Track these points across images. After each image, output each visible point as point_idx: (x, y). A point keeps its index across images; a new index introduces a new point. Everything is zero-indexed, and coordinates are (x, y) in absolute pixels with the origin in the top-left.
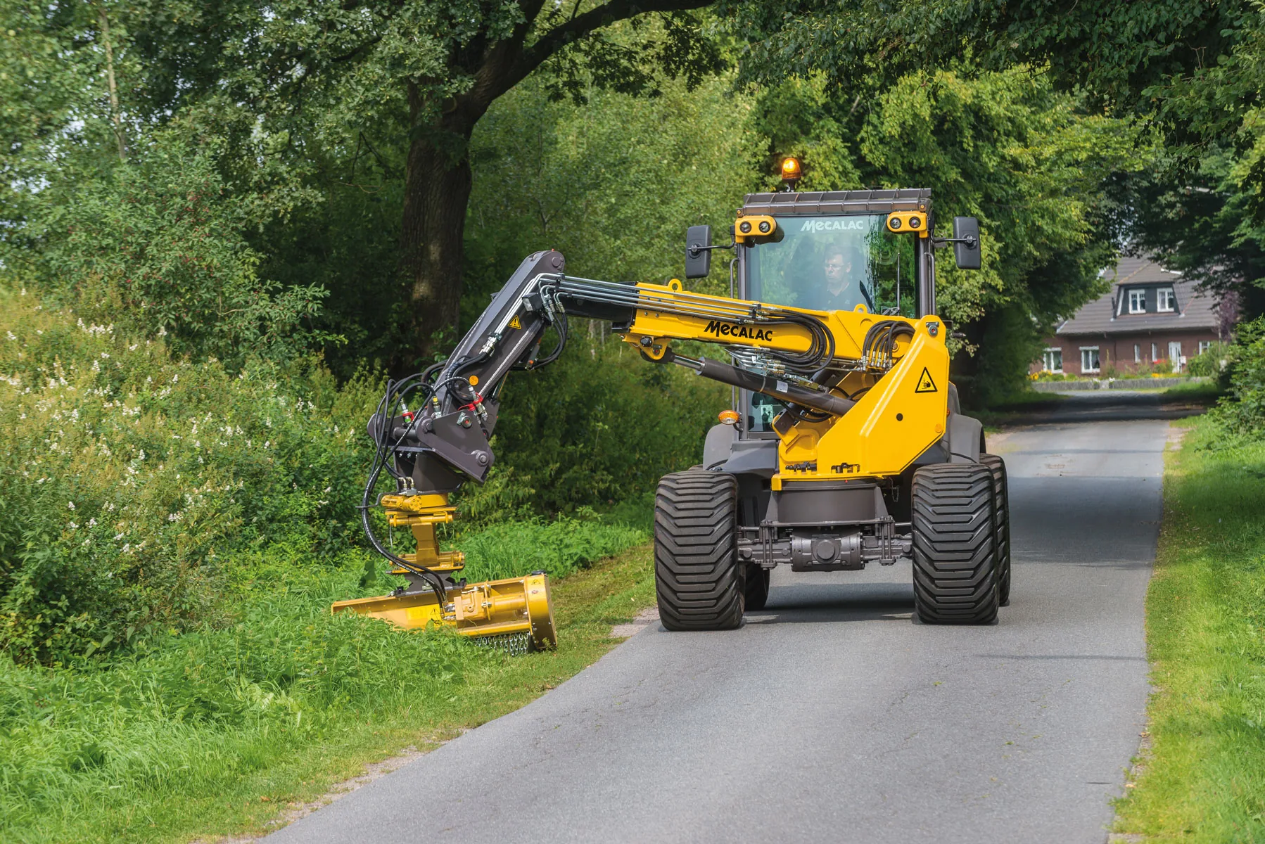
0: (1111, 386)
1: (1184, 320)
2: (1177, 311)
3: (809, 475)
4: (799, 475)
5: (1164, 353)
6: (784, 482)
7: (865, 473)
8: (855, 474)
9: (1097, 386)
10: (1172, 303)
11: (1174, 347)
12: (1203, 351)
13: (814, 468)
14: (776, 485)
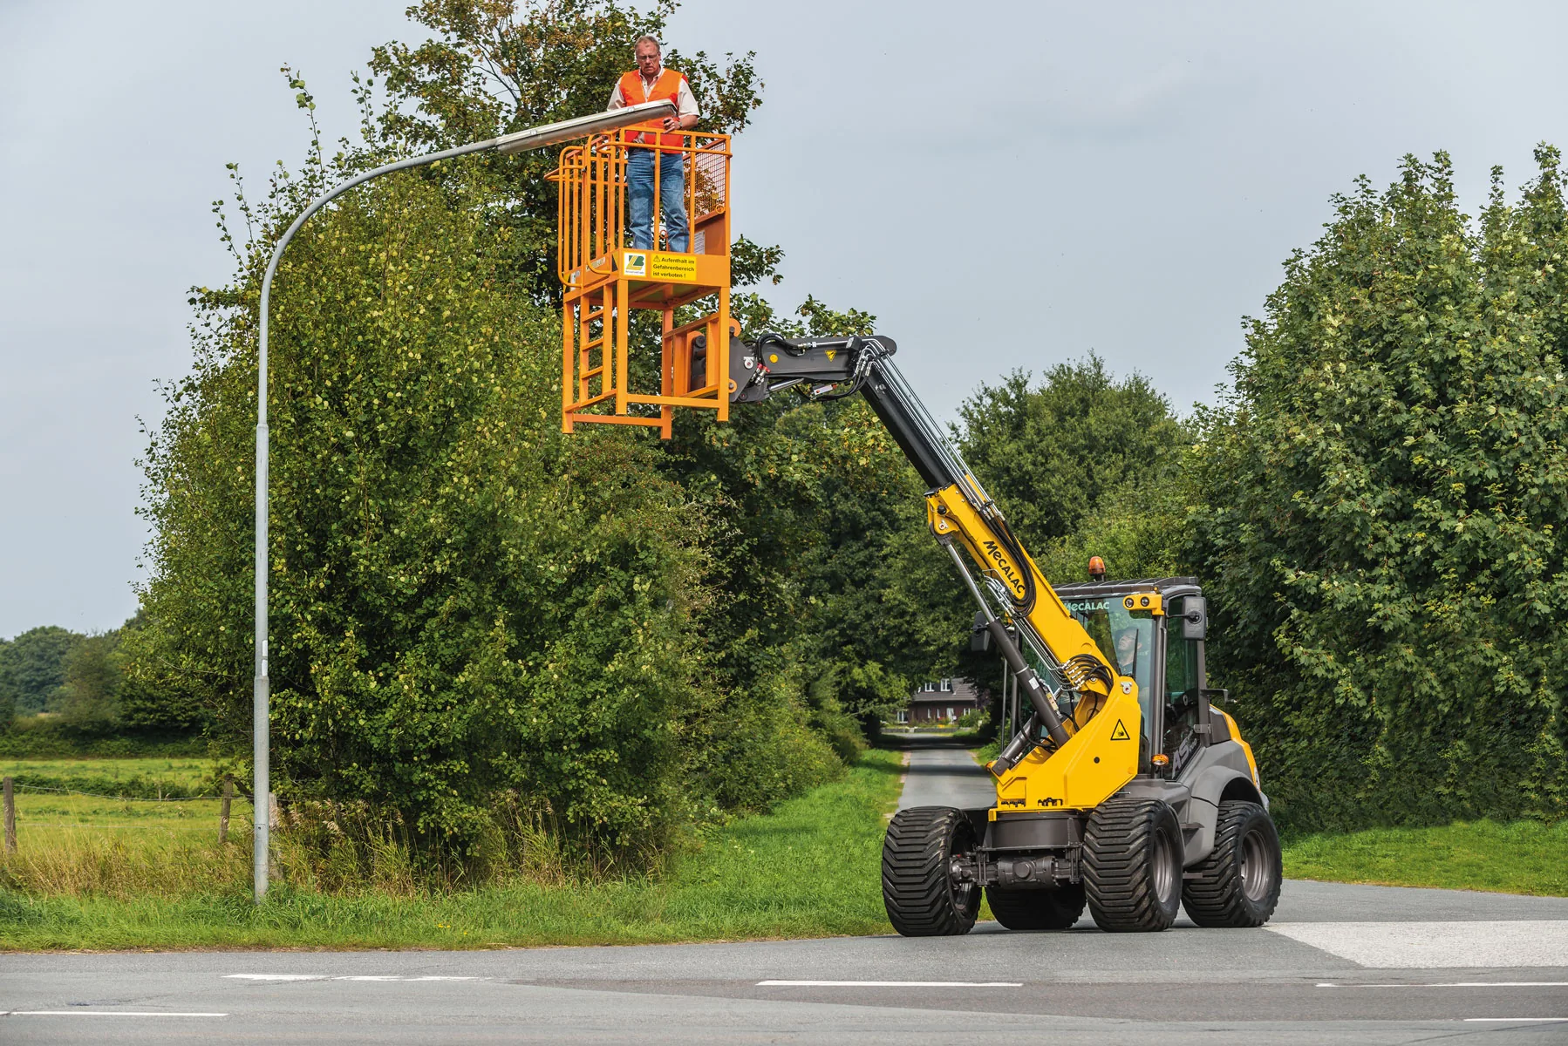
0: (916, 731)
1: (955, 696)
2: (952, 691)
3: (1020, 807)
4: (1012, 807)
5: (944, 714)
6: (999, 814)
7: (1066, 806)
8: (1059, 806)
9: (907, 731)
10: (949, 686)
11: (950, 711)
12: (967, 713)
13: (1023, 802)
14: (993, 817)
